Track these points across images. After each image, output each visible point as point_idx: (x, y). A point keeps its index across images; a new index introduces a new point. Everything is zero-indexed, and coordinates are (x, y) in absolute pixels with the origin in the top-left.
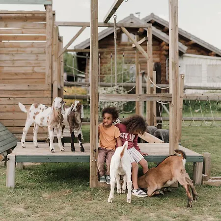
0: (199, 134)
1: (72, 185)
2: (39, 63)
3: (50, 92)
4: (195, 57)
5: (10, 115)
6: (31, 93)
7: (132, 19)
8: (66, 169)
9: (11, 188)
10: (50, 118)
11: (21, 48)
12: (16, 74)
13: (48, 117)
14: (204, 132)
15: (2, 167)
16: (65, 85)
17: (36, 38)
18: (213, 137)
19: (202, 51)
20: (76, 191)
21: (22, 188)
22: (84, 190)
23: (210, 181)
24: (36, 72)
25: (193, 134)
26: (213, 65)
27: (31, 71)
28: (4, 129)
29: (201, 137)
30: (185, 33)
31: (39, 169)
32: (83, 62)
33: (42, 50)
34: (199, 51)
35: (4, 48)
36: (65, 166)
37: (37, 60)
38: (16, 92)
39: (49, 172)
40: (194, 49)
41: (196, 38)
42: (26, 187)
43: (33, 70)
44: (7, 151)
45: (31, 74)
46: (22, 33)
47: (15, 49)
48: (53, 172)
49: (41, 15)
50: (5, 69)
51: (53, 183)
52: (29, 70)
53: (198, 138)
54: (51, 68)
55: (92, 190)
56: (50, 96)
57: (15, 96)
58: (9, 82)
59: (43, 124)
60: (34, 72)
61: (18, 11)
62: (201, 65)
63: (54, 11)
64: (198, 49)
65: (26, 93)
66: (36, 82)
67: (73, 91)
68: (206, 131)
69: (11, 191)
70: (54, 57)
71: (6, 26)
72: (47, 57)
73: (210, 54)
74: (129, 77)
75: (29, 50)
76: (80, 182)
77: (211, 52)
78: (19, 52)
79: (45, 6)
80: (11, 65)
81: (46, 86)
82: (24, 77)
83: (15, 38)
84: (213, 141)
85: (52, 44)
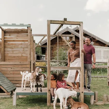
0: (97, 84)
1: (40, 105)
2: (25, 52)
3: (29, 65)
4: (98, 47)
5: (12, 76)
6: (21, 65)
7: (67, 29)
8: (37, 99)
9: (15, 106)
10: (31, 77)
11: (16, 45)
12: (14, 57)
13: (30, 77)
14: (100, 83)
15: (10, 98)
16: (36, 62)
17: (23, 41)
18: (103, 85)
19: (101, 44)
20: (42, 107)
21: (19, 106)
22: (45, 106)
23: (97, 103)
24: (23, 56)
25: (94, 84)
26: (106, 51)
27: (21, 56)
28: (9, 81)
29: (98, 85)
30: (93, 36)
31: (26, 99)
32: (44, 49)
33: (26, 46)
34: (100, 44)
35: (9, 45)
36: (36, 97)
37: (24, 50)
38: (14, 65)
39: (30, 100)
40: (98, 43)
41: (98, 38)
42: (21, 106)
43: (22, 55)
44: (11, 91)
45: (21, 57)
46: (17, 39)
47: (14, 46)
48: (32, 100)
49: (25, 31)
50: (9, 54)
51: (32, 104)
52: (20, 55)
53: (96, 85)
54: (30, 54)
55: (48, 106)
56: (29, 67)
57: (14, 67)
58: (11, 60)
59: (28, 80)
60: (22, 56)
61: (15, 29)
62: (101, 51)
63: (31, 29)
64: (99, 43)
65: (19, 66)
66: (23, 60)
67: (40, 63)
68: (101, 82)
69: (15, 107)
70: (31, 49)
71: (10, 36)
72: (28, 49)
73: (105, 45)
74: (66, 57)
75: (20, 46)
76: (43, 104)
77: (106, 44)
78: (16, 47)
79: (28, 27)
80: (12, 53)
81: (28, 63)
82: (18, 58)
83: (14, 41)
84: (103, 87)
85: (30, 44)
